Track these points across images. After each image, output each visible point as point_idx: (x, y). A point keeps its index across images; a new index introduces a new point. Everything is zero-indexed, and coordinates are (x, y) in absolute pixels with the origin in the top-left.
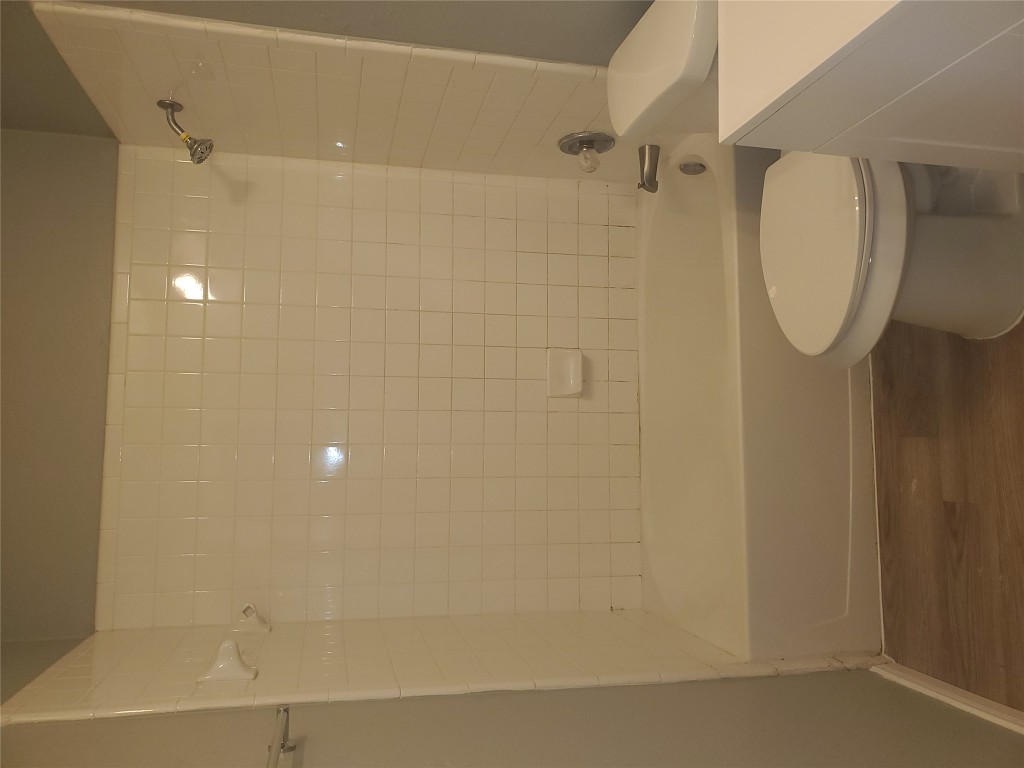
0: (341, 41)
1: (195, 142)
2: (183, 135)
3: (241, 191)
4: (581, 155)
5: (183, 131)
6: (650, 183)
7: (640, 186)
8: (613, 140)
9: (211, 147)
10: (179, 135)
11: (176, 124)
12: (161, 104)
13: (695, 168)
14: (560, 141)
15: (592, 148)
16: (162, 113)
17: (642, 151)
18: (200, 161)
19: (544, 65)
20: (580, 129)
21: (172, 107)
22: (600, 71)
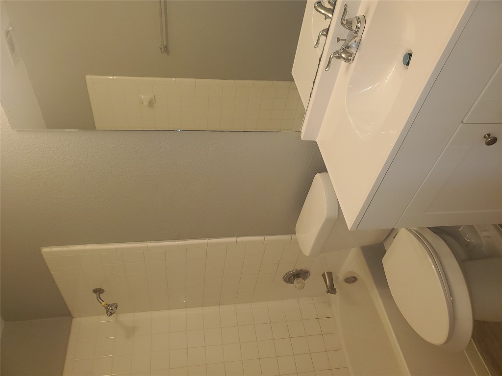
0: (177, 242)
1: (109, 306)
2: (103, 303)
3: (131, 331)
4: (295, 282)
5: (103, 302)
6: (332, 290)
7: (327, 292)
8: (308, 272)
9: (116, 307)
10: (101, 303)
11: (101, 299)
12: (95, 291)
13: (351, 280)
14: (284, 277)
15: (300, 277)
16: (95, 295)
17: (324, 275)
18: (111, 315)
19: (267, 238)
20: (291, 269)
21: (99, 292)
22: (293, 236)
